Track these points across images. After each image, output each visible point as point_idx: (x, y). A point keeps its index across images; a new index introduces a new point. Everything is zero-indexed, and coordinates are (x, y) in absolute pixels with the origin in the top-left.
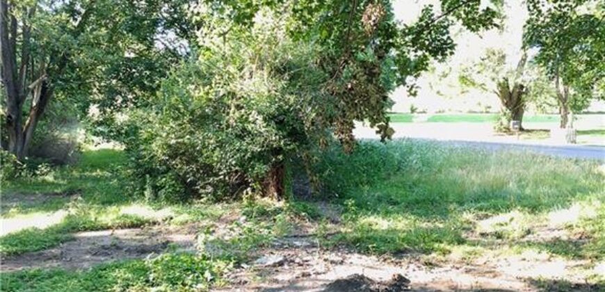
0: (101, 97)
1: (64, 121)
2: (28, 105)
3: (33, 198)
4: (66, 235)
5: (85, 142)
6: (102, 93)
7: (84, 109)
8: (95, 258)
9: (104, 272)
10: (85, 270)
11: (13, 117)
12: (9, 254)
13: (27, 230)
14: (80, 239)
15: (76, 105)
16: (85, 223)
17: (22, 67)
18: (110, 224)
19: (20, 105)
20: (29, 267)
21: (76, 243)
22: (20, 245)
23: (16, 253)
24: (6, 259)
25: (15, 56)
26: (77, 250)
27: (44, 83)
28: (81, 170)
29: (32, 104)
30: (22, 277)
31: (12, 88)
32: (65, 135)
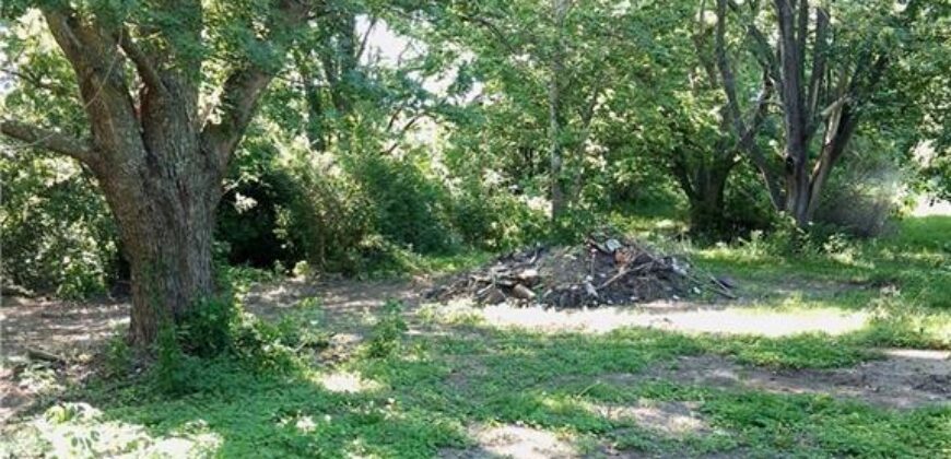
0: (938, 128)
1: (873, 169)
2: (817, 142)
3: (818, 286)
4: (873, 350)
5: (906, 203)
6: (939, 123)
7: (906, 150)
8: (918, 393)
9: (936, 419)
10: (903, 410)
11: (795, 159)
12: (783, 366)
13: (811, 335)
14: (894, 358)
15: (893, 144)
16: (901, 335)
17: (813, 83)
18: (946, 342)
19: (806, 142)
20: (813, 392)
21: (885, 363)
22: (799, 355)
23: (792, 366)
24: (779, 374)
25: (803, 67)
26: (889, 376)
27: (846, 107)
28: (895, 247)
29: (824, 140)
30: (803, 405)
31: (796, 116)
32: (873, 191)
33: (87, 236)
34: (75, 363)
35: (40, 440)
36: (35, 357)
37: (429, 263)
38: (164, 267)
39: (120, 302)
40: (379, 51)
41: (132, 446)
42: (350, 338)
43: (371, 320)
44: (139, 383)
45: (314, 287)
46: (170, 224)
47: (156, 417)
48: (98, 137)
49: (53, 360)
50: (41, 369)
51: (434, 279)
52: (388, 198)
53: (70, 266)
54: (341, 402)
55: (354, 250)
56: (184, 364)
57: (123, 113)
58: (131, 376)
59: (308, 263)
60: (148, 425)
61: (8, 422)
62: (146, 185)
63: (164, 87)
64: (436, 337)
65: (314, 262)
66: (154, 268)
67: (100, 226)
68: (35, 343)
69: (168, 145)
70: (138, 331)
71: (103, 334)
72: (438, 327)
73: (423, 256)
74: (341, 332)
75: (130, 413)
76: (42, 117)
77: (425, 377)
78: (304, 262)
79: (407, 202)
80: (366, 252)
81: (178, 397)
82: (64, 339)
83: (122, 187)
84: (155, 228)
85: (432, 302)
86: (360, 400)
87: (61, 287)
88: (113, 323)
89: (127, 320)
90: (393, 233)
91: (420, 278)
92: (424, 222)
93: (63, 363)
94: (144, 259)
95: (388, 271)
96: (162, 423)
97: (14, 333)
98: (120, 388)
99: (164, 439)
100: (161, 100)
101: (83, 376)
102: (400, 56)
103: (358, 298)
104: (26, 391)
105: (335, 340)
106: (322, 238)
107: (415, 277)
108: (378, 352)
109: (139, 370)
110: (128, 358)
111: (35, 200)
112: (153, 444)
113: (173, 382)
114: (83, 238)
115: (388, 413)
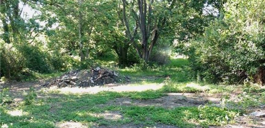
0: (179, 36)
1: (164, 47)
2: (150, 40)
3: (151, 77)
4: (164, 94)
5: (171, 55)
6: (179, 35)
7: (171, 42)
8: (176, 104)
9: (180, 110)
10: (172, 109)
11: (144, 45)
12: (142, 99)
13: (149, 90)
14: (169, 95)
15: (168, 40)
16: (171, 89)
17: (148, 25)
18: (182, 90)
19: (147, 40)
20: (150, 105)
21: (167, 97)
22: (146, 96)
23: (145, 99)
24: (142, 101)
25: (146, 21)
26: (168, 100)
27: (156, 31)
28: (169, 67)
29: (151, 39)
30: (147, 109)
31: (144, 33)
32: (164, 52)
37: (43, 76)
40: (27, 13)
42: (19, 99)
43: (25, 94)
45: (7, 85)
51: (46, 81)
52: (30, 57)
54: (16, 119)
55: (20, 73)
59: (5, 77)
64: (46, 98)
65: (7, 77)
72: (47, 95)
73: (42, 74)
74: (16, 98)
77: (43, 110)
78: (3, 77)
79: (36, 58)
80: (24, 73)
85: (45, 87)
86: (23, 118)
90: (32, 67)
91: (41, 81)
92: (42, 64)
95: (31, 79)
102: (33, 15)
103: (22, 87)
105: (14, 100)
106: (10, 70)
107: (40, 80)
108: (28, 104)
115: (31, 121)
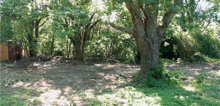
33: (131, 50)
34: (128, 78)
35: (122, 94)
36: (121, 75)
37: (213, 60)
38: (148, 58)
39: (137, 65)
40: (201, 6)
41: (141, 97)
42: (191, 78)
43: (197, 74)
44: (142, 83)
45: (182, 64)
46: (150, 48)
47: (146, 91)
48: (135, 29)
49: (124, 77)
50: (122, 78)
51: (214, 64)
52: (202, 43)
53: (128, 57)
54: (190, 93)
55: (193, 56)
56: (152, 80)
57: (140, 24)
58: (140, 82)
59: (181, 59)
60: (144, 93)
61: (115, 89)
62: (145, 40)
63: (149, 17)
64: (215, 79)
65: (182, 58)
66: (146, 58)
67: (134, 48)
68: (120, 72)
69: (150, 31)
70: (142, 71)
71: (134, 72)
72: (216, 77)
73: (211, 58)
74: (189, 76)
75: (140, 90)
76: (123, 25)
77: (213, 90)
78: (180, 58)
79: (207, 44)
80: (196, 56)
81: (151, 87)
82: (126, 72)
83: (140, 40)
84: (146, 49)
85: (214, 70)
86: (195, 93)
87: (125, 61)
88: (136, 69)
89: (139, 69)
90: (203, 52)
91: (210, 64)
92: (212, 49)
93: (126, 77)
94: (144, 56)
95: (201, 62)
96: (148, 93)
97: (116, 70)
98: (138, 84)
99: (148, 97)
100: (149, 20)
101: (130, 80)
102: (206, 7)
103: (194, 68)
104: (119, 83)
105: (188, 78)
106: (185, 53)
107: (209, 64)
108: (199, 82)
109: (142, 80)
110: (140, 78)
111: (121, 42)
112: (146, 97)
113: (150, 84)
114: (130, 51)
115: (203, 97)
